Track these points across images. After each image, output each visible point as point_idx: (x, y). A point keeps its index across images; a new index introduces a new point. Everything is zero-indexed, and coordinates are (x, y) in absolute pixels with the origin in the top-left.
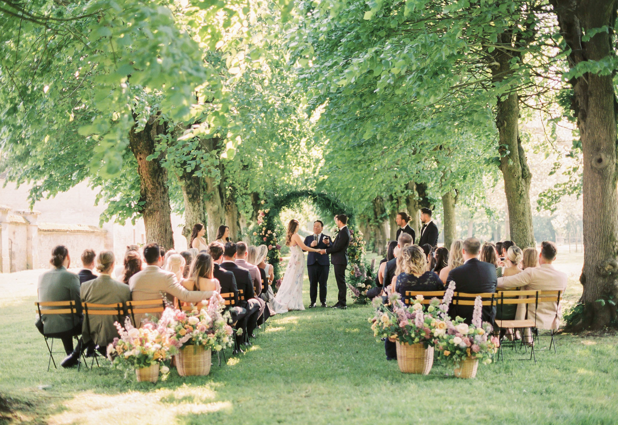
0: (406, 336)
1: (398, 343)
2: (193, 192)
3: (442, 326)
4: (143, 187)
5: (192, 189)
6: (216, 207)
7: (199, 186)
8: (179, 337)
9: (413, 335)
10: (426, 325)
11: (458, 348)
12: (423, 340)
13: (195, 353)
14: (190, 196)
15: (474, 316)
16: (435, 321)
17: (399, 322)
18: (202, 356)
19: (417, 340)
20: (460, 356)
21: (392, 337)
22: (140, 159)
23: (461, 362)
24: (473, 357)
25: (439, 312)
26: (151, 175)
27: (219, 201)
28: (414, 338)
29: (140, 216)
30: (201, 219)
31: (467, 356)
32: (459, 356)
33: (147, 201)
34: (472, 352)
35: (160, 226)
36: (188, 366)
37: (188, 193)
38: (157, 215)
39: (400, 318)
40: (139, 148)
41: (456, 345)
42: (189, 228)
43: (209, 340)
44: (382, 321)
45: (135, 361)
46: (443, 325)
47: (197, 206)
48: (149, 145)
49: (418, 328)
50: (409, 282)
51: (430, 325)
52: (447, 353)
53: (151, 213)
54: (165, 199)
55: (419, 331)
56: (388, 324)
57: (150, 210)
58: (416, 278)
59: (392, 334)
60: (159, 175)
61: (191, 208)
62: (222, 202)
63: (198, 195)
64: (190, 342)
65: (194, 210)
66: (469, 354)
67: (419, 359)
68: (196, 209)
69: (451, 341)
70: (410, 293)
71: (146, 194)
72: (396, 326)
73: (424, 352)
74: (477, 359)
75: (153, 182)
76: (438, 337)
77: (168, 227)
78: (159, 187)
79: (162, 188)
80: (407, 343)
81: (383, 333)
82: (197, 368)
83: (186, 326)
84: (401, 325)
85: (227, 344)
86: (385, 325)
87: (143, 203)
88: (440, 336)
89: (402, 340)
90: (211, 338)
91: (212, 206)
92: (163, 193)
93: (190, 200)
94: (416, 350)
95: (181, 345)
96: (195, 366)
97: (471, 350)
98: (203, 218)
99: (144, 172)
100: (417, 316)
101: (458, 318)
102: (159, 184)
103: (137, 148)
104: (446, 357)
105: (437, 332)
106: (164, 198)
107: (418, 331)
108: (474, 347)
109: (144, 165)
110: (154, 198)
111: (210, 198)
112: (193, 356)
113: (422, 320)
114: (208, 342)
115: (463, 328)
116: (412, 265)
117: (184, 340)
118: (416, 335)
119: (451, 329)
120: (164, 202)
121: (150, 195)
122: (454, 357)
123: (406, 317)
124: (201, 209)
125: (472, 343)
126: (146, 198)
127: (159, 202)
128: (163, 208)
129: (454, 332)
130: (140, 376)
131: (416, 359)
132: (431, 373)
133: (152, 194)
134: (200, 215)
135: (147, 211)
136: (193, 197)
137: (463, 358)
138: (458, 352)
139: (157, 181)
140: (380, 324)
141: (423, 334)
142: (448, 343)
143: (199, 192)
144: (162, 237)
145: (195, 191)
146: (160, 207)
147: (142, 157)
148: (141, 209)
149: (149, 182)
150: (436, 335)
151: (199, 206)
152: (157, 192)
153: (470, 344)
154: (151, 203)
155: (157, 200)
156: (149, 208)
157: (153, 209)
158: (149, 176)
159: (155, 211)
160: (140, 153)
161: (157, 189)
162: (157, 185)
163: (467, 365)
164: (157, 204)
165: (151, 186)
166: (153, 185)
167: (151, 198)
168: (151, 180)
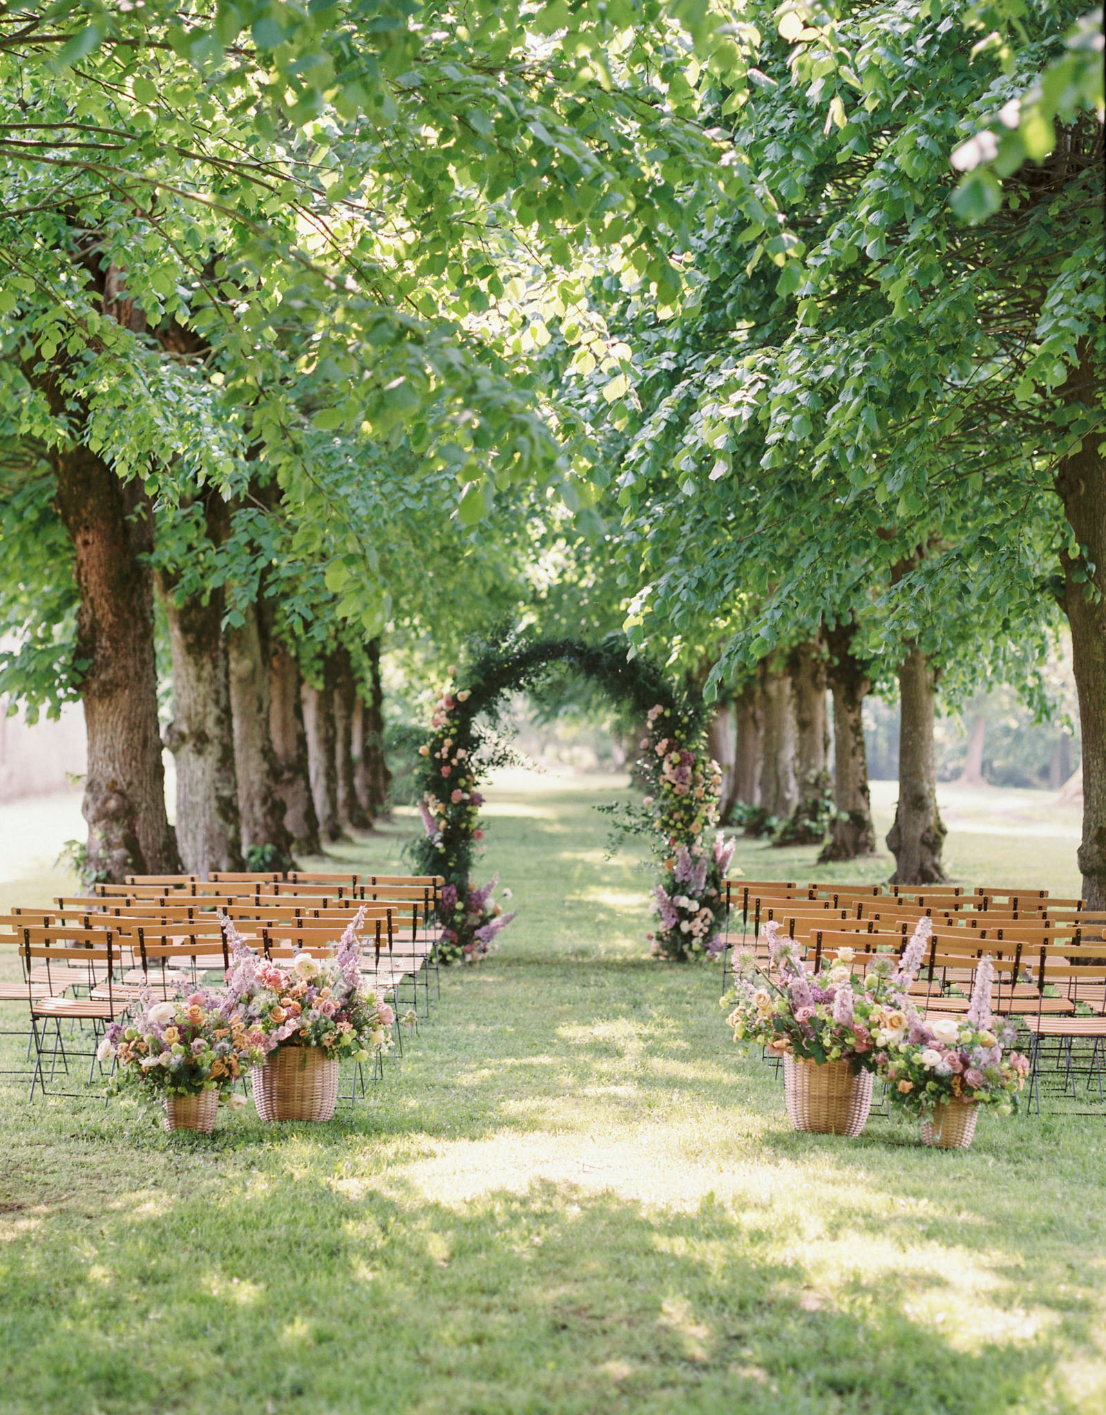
0: (808, 1043)
1: (788, 1061)
2: (198, 625)
3: (895, 1022)
4: (86, 616)
5: (196, 618)
6: (250, 662)
8: (270, 1026)
9: (827, 1042)
10: (858, 1019)
11: (932, 1075)
12: (850, 1055)
13: (303, 1066)
15: (974, 1002)
16: (880, 1011)
17: (792, 1010)
18: (318, 1073)
19: (835, 1052)
20: (936, 1094)
21: (777, 1044)
22: (86, 543)
23: (938, 1110)
24: (966, 1100)
25: (890, 990)
26: (113, 589)
27: (257, 649)
28: (829, 1049)
29: (74, 698)
30: (217, 702)
31: (952, 1095)
32: (933, 1093)
33: (98, 658)
34: (965, 1086)
35: (131, 730)
36: (283, 1098)
37: (185, 630)
38: (123, 698)
39: (797, 999)
40: (85, 514)
41: (927, 1068)
42: (184, 728)
43: (341, 1035)
44: (755, 1005)
46: (900, 1020)
47: (209, 667)
48: (112, 508)
49: (838, 1025)
51: (866, 1019)
52: (906, 1086)
53: (107, 691)
54: (146, 656)
55: (842, 1033)
56: (768, 1012)
57: (103, 684)
59: (776, 1038)
60: (133, 589)
61: (192, 671)
62: (265, 649)
64: (294, 1040)
65: (199, 679)
66: (958, 1091)
67: (839, 1098)
68: (205, 674)
69: (916, 1058)
71: (94, 638)
72: (787, 1018)
73: (850, 1084)
74: (975, 1103)
75: (117, 606)
76: (885, 1048)
78: (132, 621)
79: (140, 625)
80: (812, 1061)
81: (754, 1035)
82: (306, 1105)
83: (285, 1001)
84: (799, 1016)
85: (379, 1048)
86: (762, 1016)
87: (84, 665)
88: (892, 1045)
89: (800, 1053)
90: (344, 1032)
92: (140, 638)
93: (189, 649)
94: (831, 1078)
95: (273, 1046)
96: (302, 1099)
97: (964, 1080)
98: (223, 702)
99: (94, 578)
100: (837, 996)
102: (132, 612)
103: (78, 513)
104: (904, 1095)
105: (885, 1036)
106: (141, 651)
107: (839, 1033)
108: (970, 1075)
109: (95, 561)
110: (116, 650)
112: (297, 1074)
113: (850, 1007)
115: (944, 1029)
117: (282, 1033)
118: (834, 1042)
119: (917, 1031)
120: (144, 663)
121: (105, 642)
122: (922, 1096)
123: (810, 998)
124: (221, 676)
125: (966, 1064)
126: (93, 650)
127: (130, 663)
128: (140, 680)
129: (923, 1039)
130: (175, 1116)
131: (830, 1098)
132: (865, 1132)
133: (111, 639)
134: (217, 692)
135: (95, 686)
136: (198, 641)
137: (943, 1099)
138: (931, 1085)
139: (128, 604)
140: (749, 1012)
141: (850, 1041)
142: (910, 1064)
144: (134, 758)
145: (204, 625)
146: (132, 673)
147: (90, 538)
148: (79, 680)
149: (106, 607)
150: (880, 1042)
151: (215, 667)
152: (125, 635)
153: (960, 1067)
154: (108, 665)
155: (126, 656)
156: (103, 677)
157: (111, 682)
158: (106, 591)
159: (117, 686)
160: (87, 528)
161: (126, 625)
162: (126, 616)
163: (953, 1116)
164: (124, 667)
165: (110, 617)
166: (115, 615)
167: (109, 652)
168: (112, 600)
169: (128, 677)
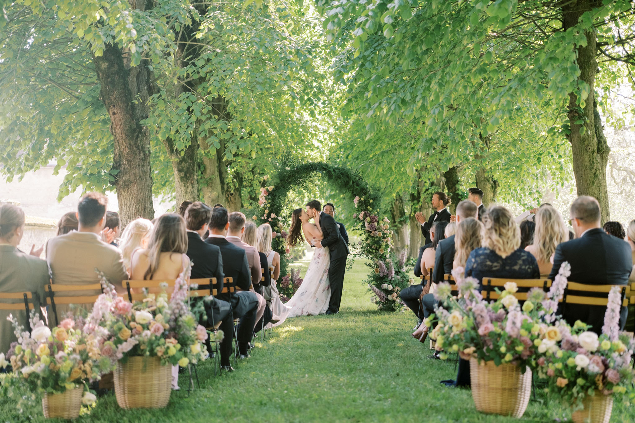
0: (488, 350)
1: (473, 362)
2: (185, 169)
3: (552, 334)
4: (117, 152)
5: (185, 165)
6: (215, 194)
7: (193, 163)
8: (119, 342)
9: (503, 349)
10: (524, 333)
11: (583, 373)
12: (518, 358)
13: (144, 370)
14: (182, 174)
15: (606, 320)
16: (539, 327)
17: (476, 327)
18: (155, 374)
19: (509, 357)
20: (584, 388)
21: (467, 351)
22: (114, 114)
23: (587, 400)
24: (606, 392)
25: (542, 313)
26: (128, 136)
27: (219, 187)
28: (504, 355)
29: (111, 189)
31: (596, 389)
32: (582, 387)
33: (122, 169)
34: (607, 384)
35: (138, 203)
36: (133, 391)
37: (180, 171)
38: (134, 188)
39: (479, 319)
40: (113, 100)
41: (579, 369)
43: (168, 348)
44: (451, 324)
45: (39, 382)
46: (555, 333)
47: (190, 187)
48: (126, 96)
49: (510, 337)
50: (489, 263)
51: (530, 332)
52: (562, 382)
53: (127, 185)
54: (145, 169)
55: (512, 342)
56: (460, 329)
57: (125, 182)
58: (500, 257)
59: (466, 347)
60: (138, 136)
61: (183, 189)
62: (223, 188)
63: (192, 173)
64: (136, 351)
65: (186, 192)
66: (601, 386)
67: (510, 390)
68: (188, 190)
69: (570, 362)
70: (489, 282)
71: (121, 160)
72: (473, 333)
73: (518, 379)
74: (613, 394)
75: (130, 145)
76: (544, 354)
77: (148, 205)
78: (137, 152)
79: (142, 154)
80: (491, 362)
81: (450, 344)
82: (148, 395)
83: (132, 324)
84: (481, 331)
85: (198, 355)
86: (456, 331)
87: (115, 172)
88: (550, 352)
89: (483, 357)
90: (171, 346)
91: (211, 192)
92: (142, 160)
93: (182, 179)
94: (504, 375)
95: (120, 356)
96: (145, 392)
97: (605, 378)
99: (118, 131)
101: (579, 324)
102: (138, 147)
103: (110, 99)
104: (560, 389)
105: (544, 345)
106: (143, 166)
107: (512, 344)
108: (610, 374)
109: (118, 122)
110: (130, 165)
111: (209, 183)
112: (141, 375)
113: (519, 324)
114: (166, 352)
115: (588, 340)
116: (495, 236)
117: (126, 347)
118: (508, 350)
119: (568, 341)
120: (144, 172)
121: (125, 162)
122: (575, 390)
123: (487, 319)
124: (196, 191)
125: (606, 367)
126: (120, 165)
127: (137, 171)
128: (142, 179)
129: (574, 347)
130: (49, 408)
131: (504, 389)
132: (526, 414)
133: (128, 160)
135: (121, 183)
136: (185, 175)
137: (590, 392)
138: (580, 381)
139: (135, 144)
140: (446, 328)
141: (520, 348)
142: (566, 366)
143: (193, 170)
145: (188, 168)
146: (138, 177)
147: (116, 111)
148: (113, 180)
149: (125, 145)
150: (541, 350)
151: (193, 187)
152: (134, 158)
153: (603, 368)
154: (126, 173)
155: (135, 168)
156: (124, 178)
157: (128, 181)
158: (125, 137)
159: (131, 182)
160: (114, 106)
161: (135, 154)
162: (135, 149)
163: (596, 404)
164: (134, 174)
165: (127, 150)
166: (129, 149)
167: (127, 166)
168: (127, 141)
169: (136, 178)
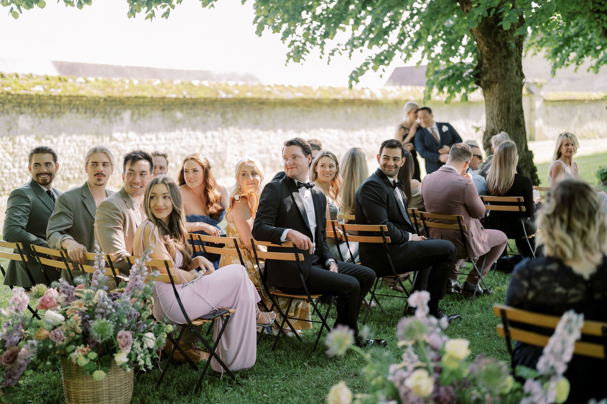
26: (483, 34)
33: (483, 69)
35: (501, 104)
38: (496, 88)
53: (488, 85)
75: (488, 42)
77: (513, 104)
78: (498, 49)
79: (504, 51)
92: (505, 57)
102: (498, 44)
106: (506, 64)
110: (490, 64)
121: (485, 61)
126: (482, 65)
127: (498, 70)
133: (488, 59)
135: (483, 83)
139: (494, 41)
144: (502, 118)
146: (499, 75)
149: (483, 43)
152: (494, 56)
154: (487, 73)
155: (496, 67)
156: (485, 78)
157: (489, 81)
158: (481, 35)
159: (492, 82)
161: (494, 51)
162: (494, 46)
164: (495, 73)
165: (486, 48)
166: (487, 47)
167: (487, 66)
168: (485, 40)
169: (497, 77)
